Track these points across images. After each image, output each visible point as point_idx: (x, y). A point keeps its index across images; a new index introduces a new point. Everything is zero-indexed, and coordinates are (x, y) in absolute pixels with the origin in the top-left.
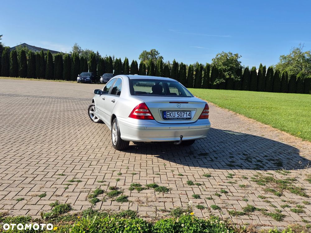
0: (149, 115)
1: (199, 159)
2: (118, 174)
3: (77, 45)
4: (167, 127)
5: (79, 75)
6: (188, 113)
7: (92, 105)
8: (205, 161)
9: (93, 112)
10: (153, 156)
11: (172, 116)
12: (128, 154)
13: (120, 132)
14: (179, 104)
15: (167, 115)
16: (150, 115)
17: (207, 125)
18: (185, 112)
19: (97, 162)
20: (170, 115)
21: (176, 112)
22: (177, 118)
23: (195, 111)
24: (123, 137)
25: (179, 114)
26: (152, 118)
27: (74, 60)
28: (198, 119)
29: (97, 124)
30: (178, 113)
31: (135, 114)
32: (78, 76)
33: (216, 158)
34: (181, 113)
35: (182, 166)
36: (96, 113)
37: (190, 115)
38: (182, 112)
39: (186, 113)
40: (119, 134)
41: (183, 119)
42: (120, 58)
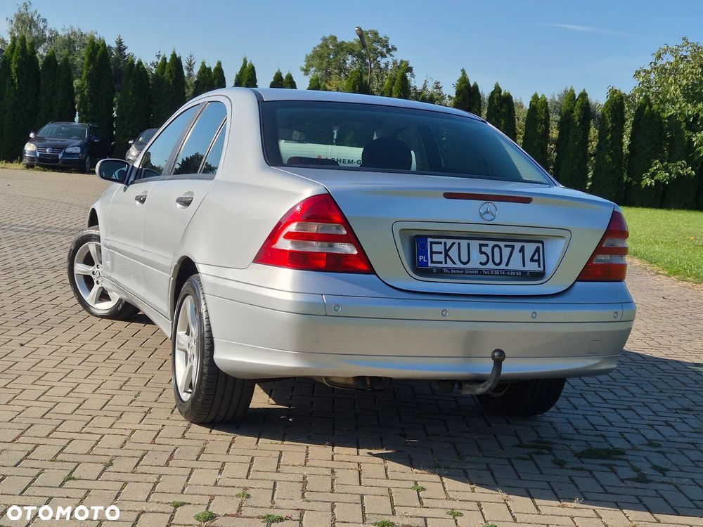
0: (348, 249)
1: (582, 469)
2: (198, 518)
3: (31, 10)
4: (432, 310)
5: (32, 135)
6: (530, 248)
7: (88, 238)
8: (609, 478)
9: (92, 269)
10: (363, 451)
11: (456, 259)
12: (245, 442)
13: (211, 338)
14: (490, 206)
15: (432, 253)
16: (355, 252)
17: (620, 311)
18: (518, 246)
19: (101, 467)
20: (447, 255)
21: (475, 244)
22: (480, 272)
23: (562, 243)
24: (226, 357)
25: (488, 250)
26: (360, 265)
27: (13, 67)
28: (577, 280)
29: (107, 322)
30: (484, 249)
31: (284, 244)
32: (29, 139)
33: (663, 471)
34: (497, 249)
35: (499, 495)
36: (104, 274)
37: (538, 261)
38: (502, 244)
39: (522, 250)
40: (207, 346)
41: (508, 275)
42: (219, 64)
